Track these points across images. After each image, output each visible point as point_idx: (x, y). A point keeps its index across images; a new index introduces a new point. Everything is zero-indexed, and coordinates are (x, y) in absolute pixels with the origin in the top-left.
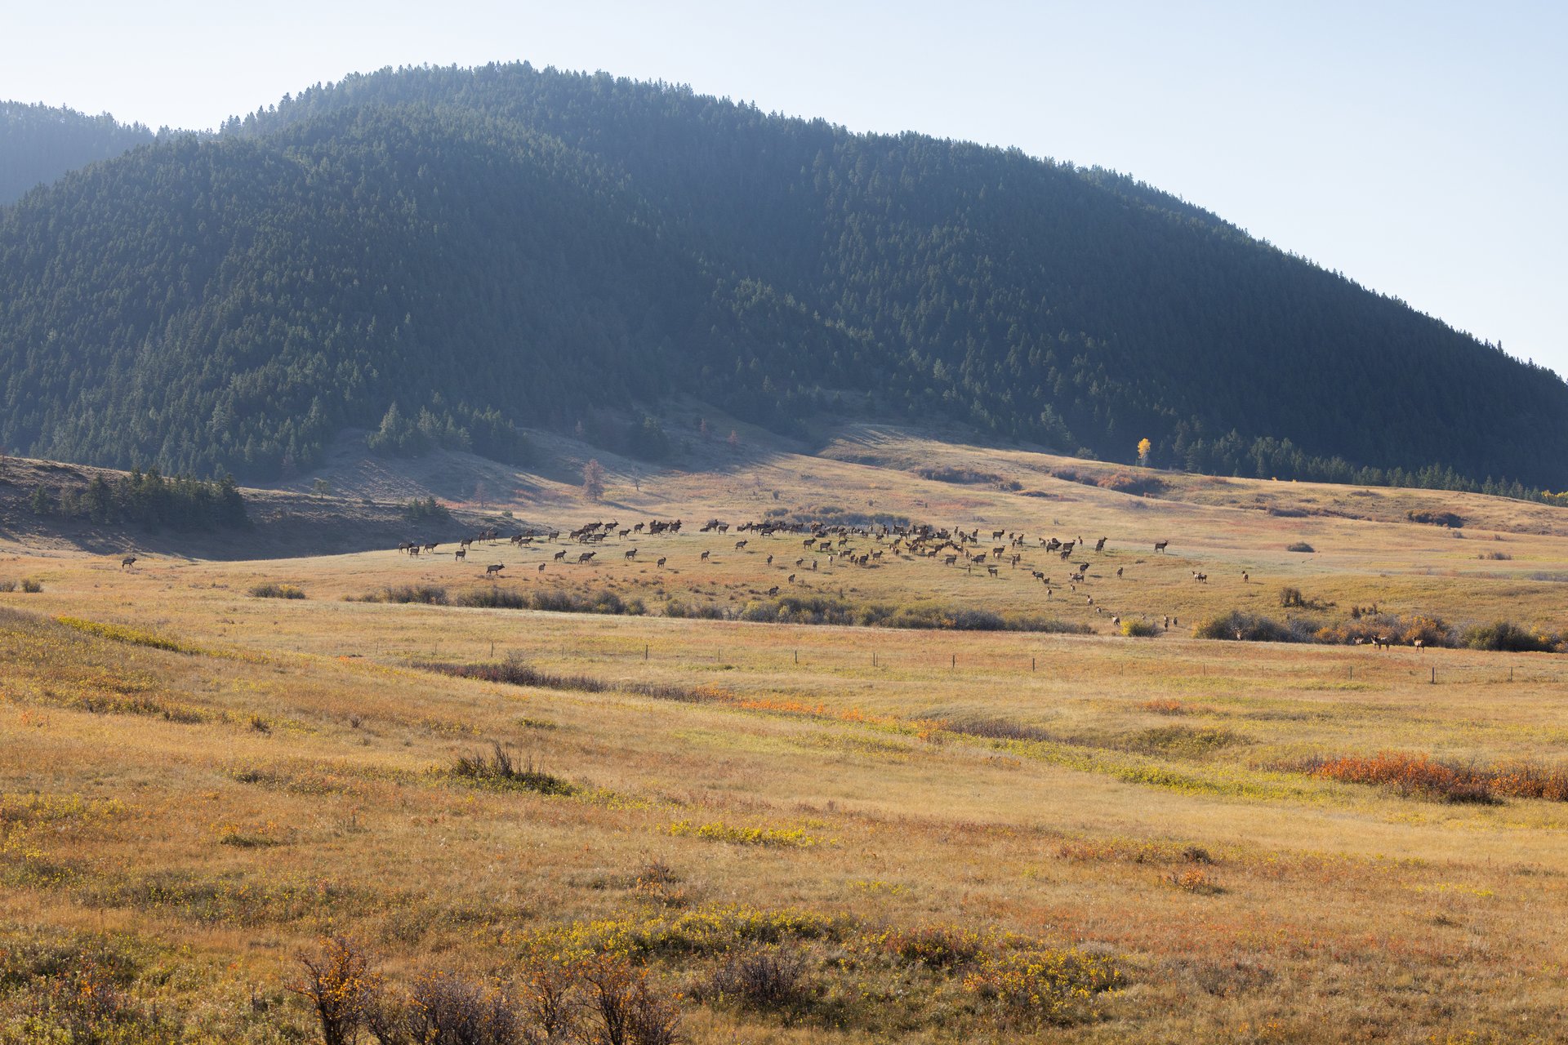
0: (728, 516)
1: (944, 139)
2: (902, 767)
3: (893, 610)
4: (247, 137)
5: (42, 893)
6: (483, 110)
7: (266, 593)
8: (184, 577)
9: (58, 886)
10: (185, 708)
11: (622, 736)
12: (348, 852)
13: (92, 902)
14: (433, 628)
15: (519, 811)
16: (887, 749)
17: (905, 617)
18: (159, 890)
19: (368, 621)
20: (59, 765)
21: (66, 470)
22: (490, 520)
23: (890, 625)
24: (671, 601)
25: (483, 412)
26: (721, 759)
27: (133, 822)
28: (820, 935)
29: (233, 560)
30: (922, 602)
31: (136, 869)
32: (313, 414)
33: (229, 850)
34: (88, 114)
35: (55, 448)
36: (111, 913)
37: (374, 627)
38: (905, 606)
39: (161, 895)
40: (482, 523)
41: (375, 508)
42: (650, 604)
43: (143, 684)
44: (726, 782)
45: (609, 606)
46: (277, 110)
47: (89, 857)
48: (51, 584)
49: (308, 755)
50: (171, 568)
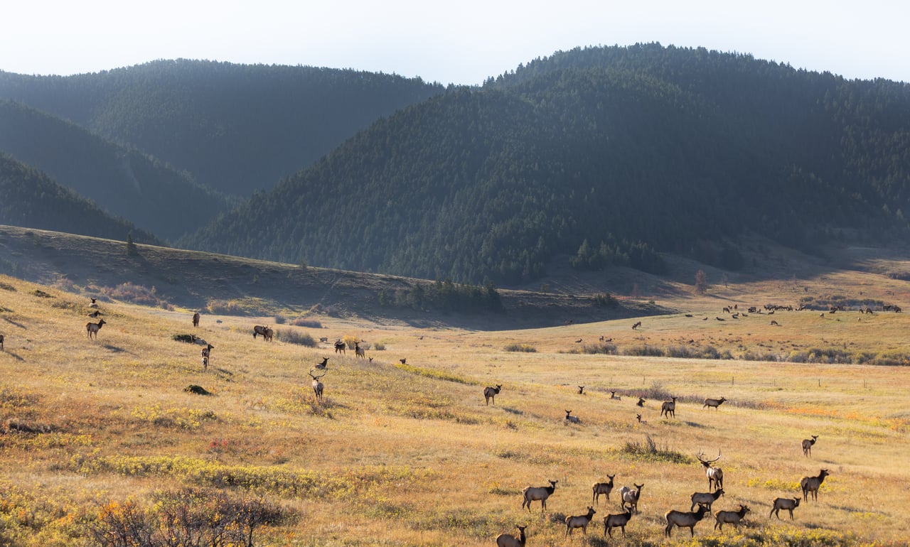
0: (779, 302)
1: (900, 81)
2: (882, 446)
3: (875, 355)
4: (498, 88)
5: (388, 522)
6: (633, 70)
7: (514, 349)
8: (467, 341)
9: (397, 517)
10: (469, 416)
11: (719, 430)
12: (563, 498)
13: (416, 527)
14: (610, 368)
15: (660, 472)
16: (873, 435)
17: (882, 359)
18: (454, 520)
19: (572, 364)
20: (396, 449)
21: (397, 280)
22: (642, 305)
23: (874, 364)
24: (746, 352)
25: (637, 243)
26: (777, 442)
27: (439, 481)
28: (835, 544)
29: (494, 331)
30: (892, 350)
31: (441, 508)
32: (539, 246)
33: (494, 497)
34: (407, 77)
35: (392, 268)
36: (427, 533)
37: (576, 368)
38: (882, 353)
39: (456, 523)
40: (637, 307)
41: (576, 300)
42: (735, 353)
43: (444, 402)
44: (780, 455)
45: (711, 355)
46: (515, 72)
47: (414, 501)
48: (391, 346)
49: (540, 442)
50: (459, 335)
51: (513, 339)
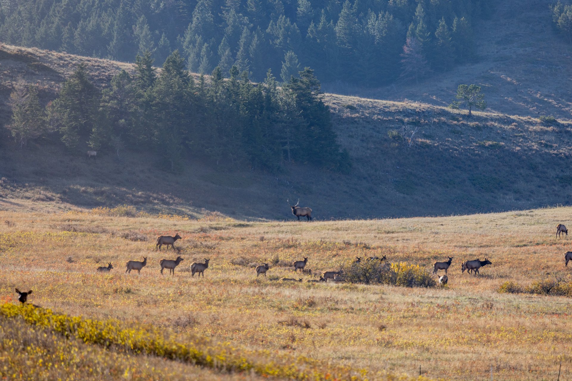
7: (368, 275)
8: (225, 247)
19: (545, 326)
21: (20, 57)
37: (556, 339)
41: (563, 133)
50: (203, 230)
51: (366, 247)
